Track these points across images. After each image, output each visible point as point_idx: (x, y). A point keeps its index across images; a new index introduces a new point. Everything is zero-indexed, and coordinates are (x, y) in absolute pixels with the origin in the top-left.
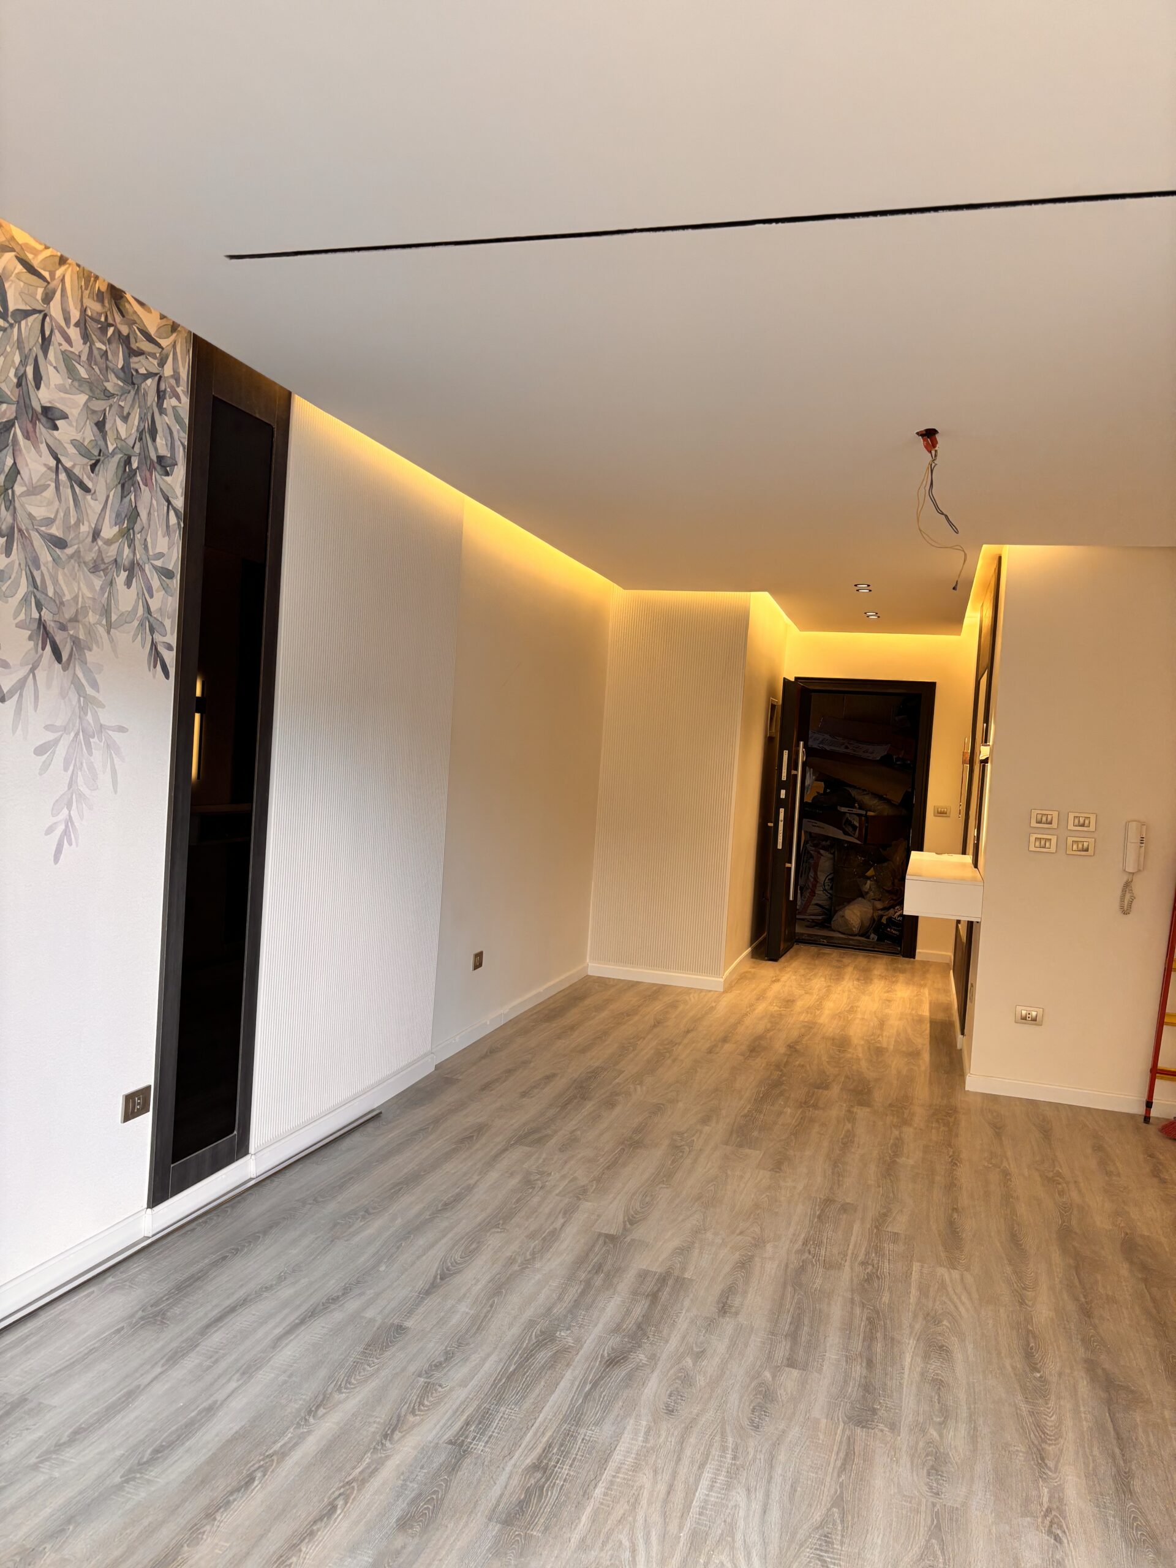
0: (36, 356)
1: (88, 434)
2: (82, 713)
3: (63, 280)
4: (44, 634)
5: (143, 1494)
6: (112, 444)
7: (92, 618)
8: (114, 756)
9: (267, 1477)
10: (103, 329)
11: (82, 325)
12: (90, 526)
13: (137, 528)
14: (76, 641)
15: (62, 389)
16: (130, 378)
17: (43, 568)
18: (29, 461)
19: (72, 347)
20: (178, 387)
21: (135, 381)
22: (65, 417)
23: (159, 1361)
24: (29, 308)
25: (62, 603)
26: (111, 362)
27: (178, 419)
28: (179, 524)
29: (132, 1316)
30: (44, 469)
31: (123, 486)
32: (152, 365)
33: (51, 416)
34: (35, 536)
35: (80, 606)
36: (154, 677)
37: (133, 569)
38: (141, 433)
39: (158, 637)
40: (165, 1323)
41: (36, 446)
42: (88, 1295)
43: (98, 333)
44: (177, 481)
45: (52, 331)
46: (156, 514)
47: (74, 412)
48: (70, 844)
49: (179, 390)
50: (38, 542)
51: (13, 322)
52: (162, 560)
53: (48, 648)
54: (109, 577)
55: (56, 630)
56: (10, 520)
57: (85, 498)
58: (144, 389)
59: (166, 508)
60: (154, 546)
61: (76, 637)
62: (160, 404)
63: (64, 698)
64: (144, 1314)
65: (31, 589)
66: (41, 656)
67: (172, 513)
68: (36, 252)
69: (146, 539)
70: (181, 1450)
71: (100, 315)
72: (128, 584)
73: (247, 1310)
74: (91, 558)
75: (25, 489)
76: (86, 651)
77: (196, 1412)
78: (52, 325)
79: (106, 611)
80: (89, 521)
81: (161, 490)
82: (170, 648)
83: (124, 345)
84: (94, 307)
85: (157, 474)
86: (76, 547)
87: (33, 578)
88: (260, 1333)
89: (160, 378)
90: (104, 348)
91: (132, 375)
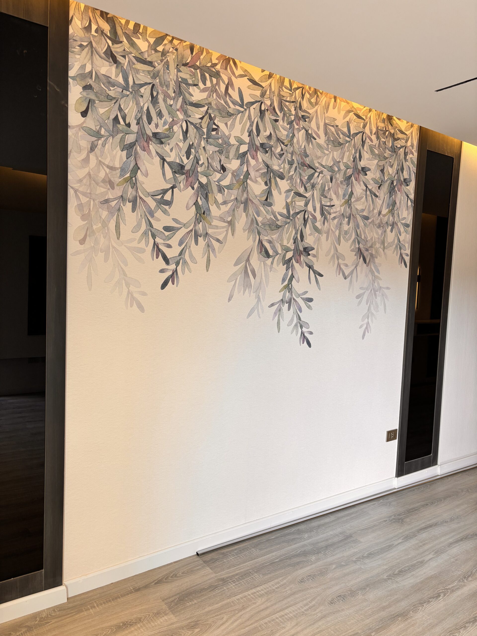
0: (360, 149)
1: (378, 175)
2: (373, 282)
3: (370, 118)
4: (360, 253)
5: (394, 586)
6: (386, 177)
7: (378, 245)
8: (385, 299)
9: (445, 597)
10: (384, 133)
11: (377, 134)
12: (378, 210)
13: (395, 209)
14: (372, 255)
15: (368, 159)
16: (394, 150)
17: (360, 228)
18: (357, 189)
19: (373, 143)
20: (413, 149)
21: (396, 151)
22: (369, 170)
23: (401, 537)
24: (358, 132)
25: (367, 241)
26: (387, 145)
27: (412, 162)
28: (412, 205)
29: (390, 517)
30: (362, 191)
31: (390, 193)
32: (402, 143)
33: (364, 170)
34: (358, 216)
35: (373, 241)
36: (401, 267)
37: (393, 225)
38: (398, 171)
39: (403, 251)
40: (403, 524)
41: (359, 183)
42: (374, 504)
43: (383, 135)
44: (411, 188)
45: (366, 138)
46: (403, 202)
47: (373, 168)
48: (368, 332)
49: (413, 151)
50: (359, 218)
51: (352, 138)
52: (404, 220)
53: (362, 258)
54: (384, 229)
55: (364, 251)
56: (349, 211)
57: (376, 200)
58: (399, 153)
59: (407, 199)
60: (402, 215)
61: (372, 253)
62: (405, 158)
63: (367, 277)
64: (394, 517)
65: (356, 236)
66: (359, 261)
67: (409, 201)
68: (361, 110)
69: (399, 213)
70: (410, 574)
71: (383, 128)
72: (392, 231)
73: (437, 528)
74: (377, 223)
75: (355, 199)
76: (375, 258)
77: (416, 561)
78: (366, 136)
79: (383, 243)
80: (377, 208)
81: (405, 192)
82: (407, 255)
83: (392, 138)
84: (381, 125)
85: (403, 186)
86: (372, 219)
87: (357, 232)
88: (443, 539)
89: (406, 147)
90: (384, 140)
91: (395, 148)
